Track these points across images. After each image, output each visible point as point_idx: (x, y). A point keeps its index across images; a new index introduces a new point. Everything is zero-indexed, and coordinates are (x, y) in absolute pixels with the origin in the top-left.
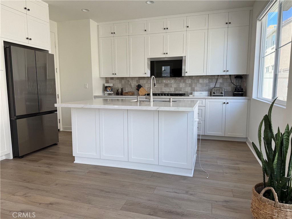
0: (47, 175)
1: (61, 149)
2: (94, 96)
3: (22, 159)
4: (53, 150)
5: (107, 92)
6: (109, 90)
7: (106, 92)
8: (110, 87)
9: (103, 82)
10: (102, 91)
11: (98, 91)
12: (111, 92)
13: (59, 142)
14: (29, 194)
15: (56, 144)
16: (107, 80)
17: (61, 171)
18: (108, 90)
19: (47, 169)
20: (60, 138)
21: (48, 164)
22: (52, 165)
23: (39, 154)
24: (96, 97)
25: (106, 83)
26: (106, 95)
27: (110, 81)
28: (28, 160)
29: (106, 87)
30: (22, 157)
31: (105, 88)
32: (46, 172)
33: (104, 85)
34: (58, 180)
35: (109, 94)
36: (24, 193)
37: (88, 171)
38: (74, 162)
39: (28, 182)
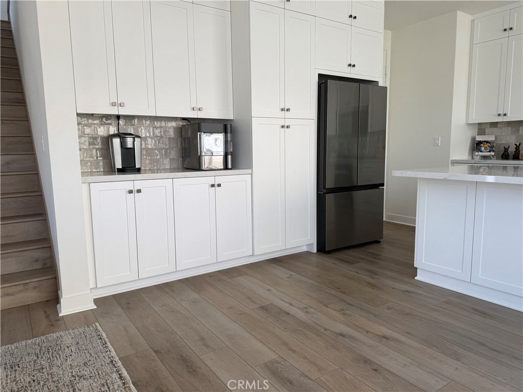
0: (372, 290)
1: (387, 250)
2: (452, 160)
3: (329, 255)
4: (373, 249)
5: (480, 153)
6: (486, 148)
7: (477, 153)
8: (487, 142)
9: (473, 132)
10: (469, 150)
11: (460, 151)
12: (489, 153)
13: (382, 238)
14: (348, 312)
15: (378, 242)
16: (482, 128)
17: (393, 288)
18: (483, 149)
19: (371, 280)
20: (385, 232)
21: (370, 272)
22: (376, 274)
23: (352, 252)
24: (454, 163)
25: (478, 135)
26: (477, 159)
27: (487, 131)
28: (337, 259)
29: (479, 143)
30: (329, 252)
31: (477, 146)
32: (369, 283)
33: (474, 139)
34: (391, 301)
35: (484, 157)
36: (341, 308)
37: (445, 300)
38: (416, 278)
39: (344, 293)
